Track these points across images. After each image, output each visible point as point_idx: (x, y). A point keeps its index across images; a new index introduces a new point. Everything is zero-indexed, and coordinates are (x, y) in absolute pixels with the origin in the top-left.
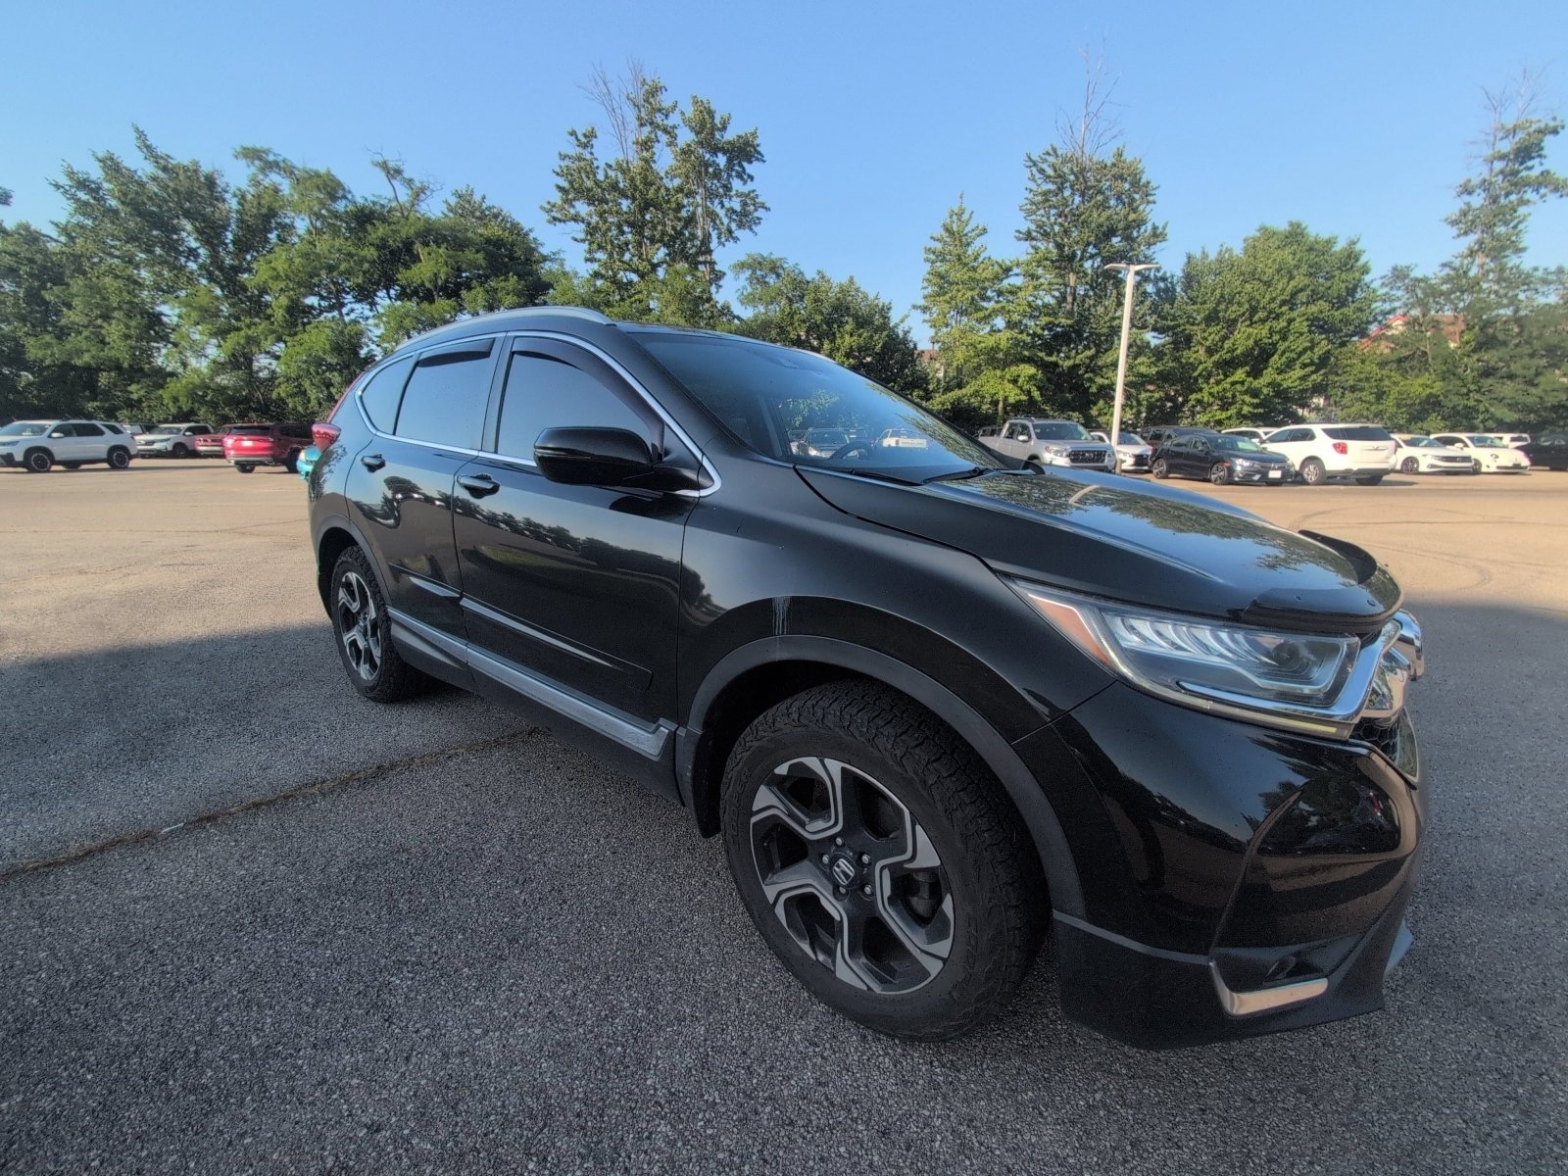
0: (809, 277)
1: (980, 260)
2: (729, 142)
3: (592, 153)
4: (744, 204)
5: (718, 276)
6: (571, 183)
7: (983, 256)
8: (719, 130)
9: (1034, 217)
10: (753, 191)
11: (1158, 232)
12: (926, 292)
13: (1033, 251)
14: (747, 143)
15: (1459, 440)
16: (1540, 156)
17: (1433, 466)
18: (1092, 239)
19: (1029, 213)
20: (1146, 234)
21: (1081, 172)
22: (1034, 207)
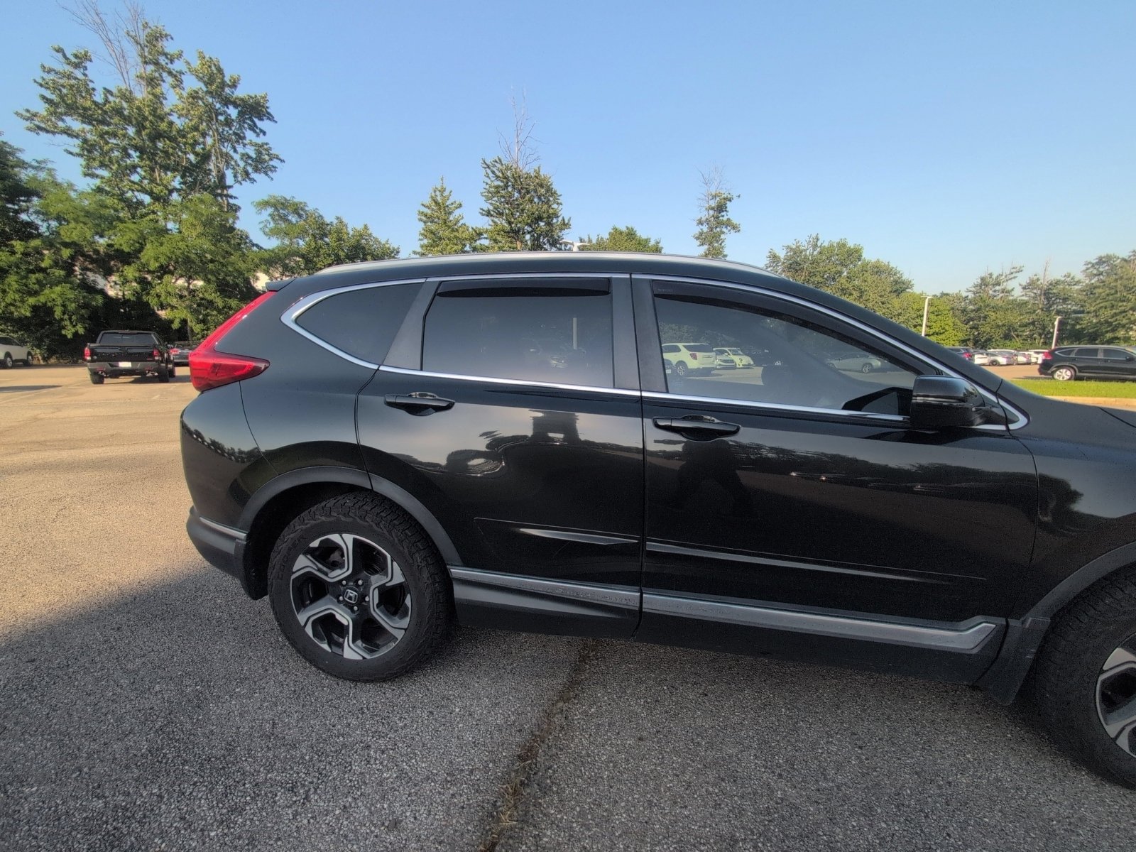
0: (328, 219)
1: (460, 224)
2: (242, 100)
3: (85, 75)
4: (259, 153)
5: (235, 209)
6: (62, 97)
7: (461, 222)
8: (229, 86)
9: (490, 201)
10: (267, 144)
11: (566, 222)
12: (422, 243)
13: (493, 224)
14: (258, 103)
15: (726, 352)
16: (726, 211)
17: (720, 365)
18: (529, 221)
19: (488, 199)
20: (559, 223)
21: (517, 178)
22: (490, 195)
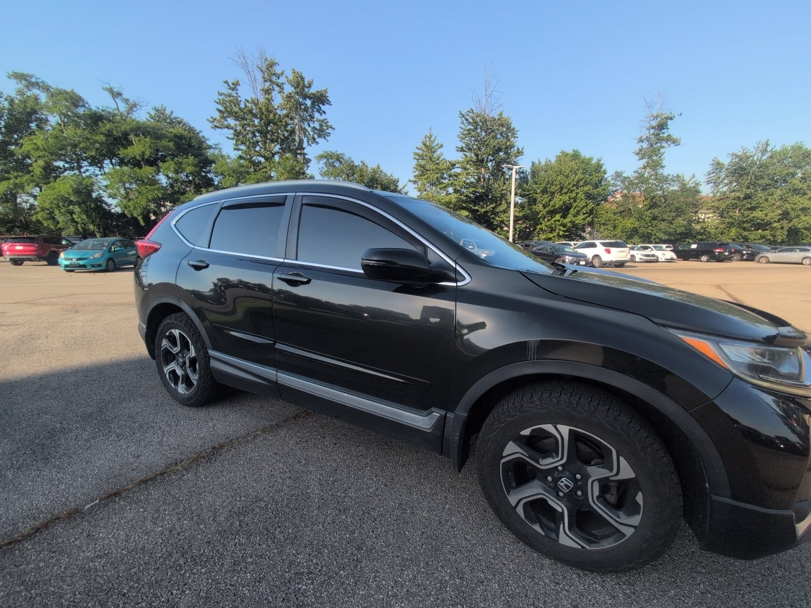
0: (356, 164)
1: (440, 159)
2: (313, 94)
3: (237, 94)
4: (321, 126)
5: (307, 161)
6: (225, 108)
7: (442, 158)
8: (307, 87)
9: (464, 141)
10: (326, 119)
11: (520, 150)
12: (415, 174)
13: (465, 157)
14: (322, 95)
15: (649, 248)
16: (667, 128)
17: (641, 259)
18: (492, 152)
19: (462, 139)
20: (515, 152)
21: (485, 122)
22: (464, 136)
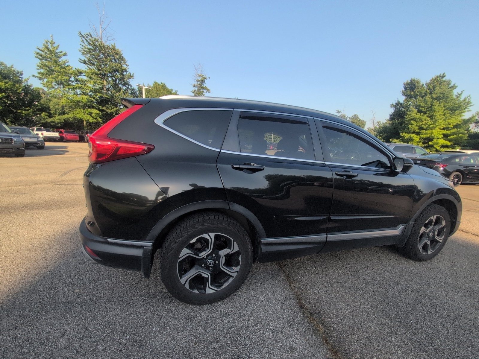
7: (67, 64)
11: (132, 75)
12: (39, 71)
13: (88, 69)
16: (204, 83)
18: (111, 71)
19: (84, 54)
20: (127, 75)
21: (102, 47)
